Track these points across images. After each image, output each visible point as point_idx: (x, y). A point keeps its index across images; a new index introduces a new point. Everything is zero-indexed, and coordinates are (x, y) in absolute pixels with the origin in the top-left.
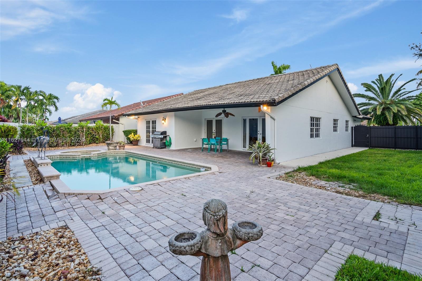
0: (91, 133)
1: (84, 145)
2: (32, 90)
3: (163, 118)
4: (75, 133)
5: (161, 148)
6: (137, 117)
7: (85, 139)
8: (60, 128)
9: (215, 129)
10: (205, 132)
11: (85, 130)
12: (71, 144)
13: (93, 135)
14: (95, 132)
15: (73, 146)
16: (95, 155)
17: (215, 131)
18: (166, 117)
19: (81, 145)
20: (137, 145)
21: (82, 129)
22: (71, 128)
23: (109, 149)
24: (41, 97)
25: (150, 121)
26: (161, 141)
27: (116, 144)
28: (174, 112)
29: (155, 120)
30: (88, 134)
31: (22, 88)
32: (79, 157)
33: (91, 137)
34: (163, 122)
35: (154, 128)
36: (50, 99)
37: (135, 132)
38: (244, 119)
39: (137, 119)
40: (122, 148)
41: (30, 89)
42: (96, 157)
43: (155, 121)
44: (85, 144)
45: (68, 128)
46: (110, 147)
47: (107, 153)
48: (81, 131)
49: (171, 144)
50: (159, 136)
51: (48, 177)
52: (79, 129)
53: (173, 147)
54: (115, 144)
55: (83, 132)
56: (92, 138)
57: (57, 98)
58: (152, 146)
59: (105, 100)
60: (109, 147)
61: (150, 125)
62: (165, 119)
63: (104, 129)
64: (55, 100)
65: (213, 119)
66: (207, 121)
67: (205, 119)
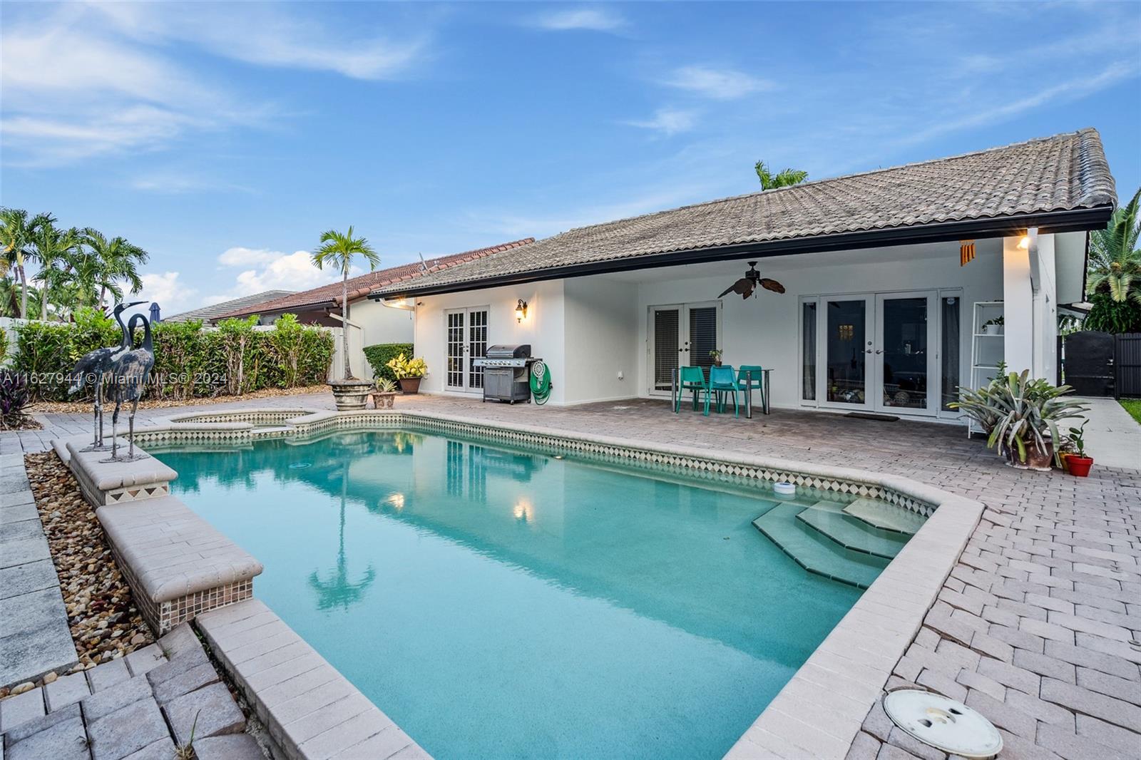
0: (261, 354)
1: (239, 392)
2: (62, 226)
3: (519, 302)
4: (212, 352)
5: (517, 402)
6: (412, 301)
7: (244, 373)
8: (161, 335)
9: (688, 339)
10: (649, 350)
11: (242, 342)
12: (195, 391)
13: (269, 361)
14: (276, 352)
15: (204, 395)
16: (300, 429)
17: (688, 347)
18: (530, 297)
19: (228, 394)
20: (416, 393)
21: (233, 340)
22: (198, 337)
23: (340, 407)
24: (88, 249)
25: (461, 315)
26: (516, 376)
27: (366, 388)
28: (562, 279)
29: (481, 310)
30: (254, 357)
31: (28, 221)
33: (264, 366)
34: (519, 314)
35: (480, 334)
36: (116, 254)
37: (409, 351)
38: (805, 304)
39: (413, 309)
40: (386, 401)
41: (53, 224)
42: (306, 435)
43: (485, 314)
44: (244, 391)
45: (189, 338)
46: (347, 400)
47: (339, 421)
48: (231, 347)
49: (550, 387)
50: (508, 362)
51: (182, 598)
52: (223, 339)
53: (557, 398)
54: (361, 388)
55: (237, 349)
56: (265, 370)
57: (138, 253)
59: (326, 237)
60: (343, 399)
61: (464, 327)
62: (525, 306)
63: (306, 342)
64: (133, 259)
65: (680, 308)
66: (656, 314)
67: (649, 308)
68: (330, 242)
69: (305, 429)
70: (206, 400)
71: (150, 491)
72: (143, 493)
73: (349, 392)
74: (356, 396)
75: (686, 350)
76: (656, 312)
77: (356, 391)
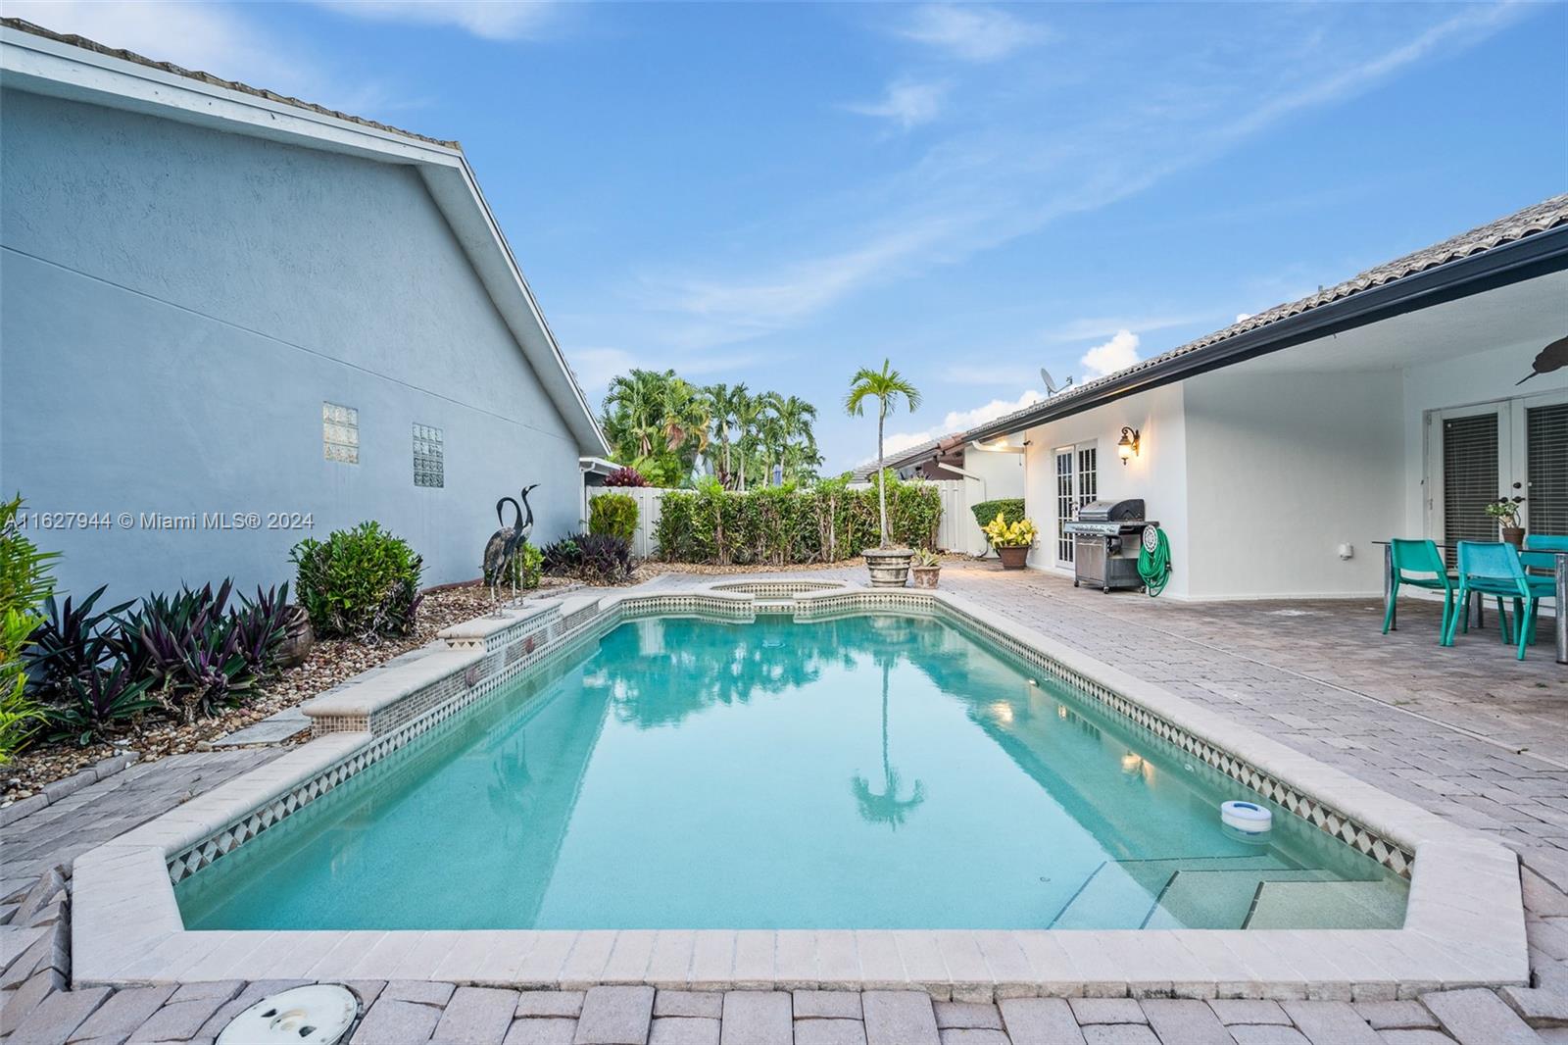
0: (854, 516)
1: (832, 558)
2: (751, 394)
3: (1125, 431)
4: (804, 516)
5: (1113, 590)
6: (1019, 439)
7: (836, 538)
8: (758, 499)
9: (1522, 476)
10: (1428, 503)
11: (832, 503)
12: (793, 557)
13: (863, 524)
14: (870, 514)
15: (801, 562)
16: (802, 605)
17: (1523, 492)
18: (1146, 418)
19: (821, 561)
20: (1023, 567)
21: (824, 501)
22: (791, 499)
23: (875, 582)
24: (772, 413)
25: (1070, 455)
26: (1114, 550)
27: (901, 561)
29: (1090, 448)
30: (845, 519)
31: (728, 393)
32: (747, 606)
33: (858, 530)
34: (1125, 450)
35: (1089, 485)
36: (792, 414)
37: (1015, 510)
39: (1023, 451)
40: (925, 578)
41: (746, 392)
42: (808, 612)
43: (1094, 451)
44: (837, 558)
45: (782, 501)
46: (880, 575)
47: (862, 599)
48: (821, 509)
49: (1168, 569)
50: (1100, 526)
51: (323, 717)
52: (813, 501)
53: (1179, 589)
54: (894, 560)
55: (827, 511)
56: (860, 534)
57: (809, 410)
58: (1072, 575)
59: (859, 377)
60: (877, 573)
61: (1072, 474)
62: (1137, 437)
63: (902, 501)
64: (806, 416)
65: (1501, 410)
66: (1445, 427)
67: (1428, 418)
68: (862, 382)
69: (807, 606)
70: (802, 567)
71: (471, 644)
72: (467, 645)
73: (880, 564)
74: (888, 570)
75: (1518, 500)
76: (1446, 422)
77: (889, 564)
